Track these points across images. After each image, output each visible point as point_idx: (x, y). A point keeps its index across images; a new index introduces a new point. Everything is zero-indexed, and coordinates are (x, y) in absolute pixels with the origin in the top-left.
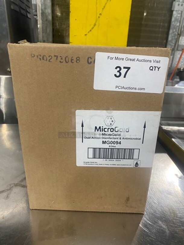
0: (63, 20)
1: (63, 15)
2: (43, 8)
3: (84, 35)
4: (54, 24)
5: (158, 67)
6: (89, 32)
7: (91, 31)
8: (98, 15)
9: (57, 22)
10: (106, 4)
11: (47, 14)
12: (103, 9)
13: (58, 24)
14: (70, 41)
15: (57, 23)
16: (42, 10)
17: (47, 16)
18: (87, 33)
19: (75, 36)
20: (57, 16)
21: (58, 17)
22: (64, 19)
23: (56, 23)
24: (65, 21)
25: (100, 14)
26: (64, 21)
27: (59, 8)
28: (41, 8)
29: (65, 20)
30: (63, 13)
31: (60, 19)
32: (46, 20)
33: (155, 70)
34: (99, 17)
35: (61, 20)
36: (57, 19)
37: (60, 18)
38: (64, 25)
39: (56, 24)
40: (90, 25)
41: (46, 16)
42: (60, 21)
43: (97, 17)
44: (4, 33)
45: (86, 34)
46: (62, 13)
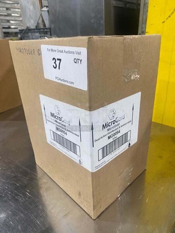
3: (162, 22)
5: (80, 60)
6: (167, 18)
7: (170, 16)
14: (146, 31)
18: (165, 20)
19: (152, 24)
33: (78, 63)
40: (170, 10)
44: (101, 29)
45: (163, 21)
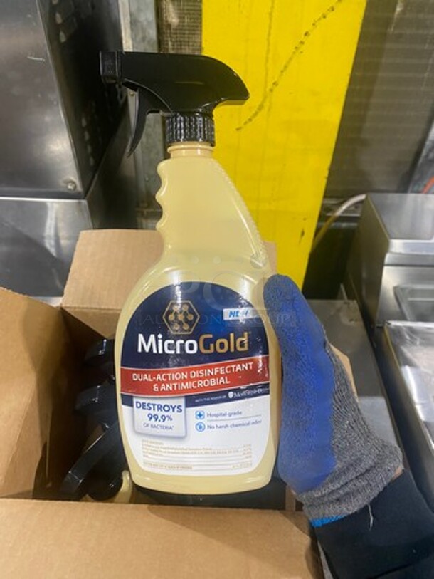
0: (184, 34)
1: (184, 22)
2: (134, 9)
3: (235, 129)
4: (162, 47)
6: (246, 123)
7: (250, 120)
8: (270, 85)
9: (169, 39)
10: (291, 59)
11: (145, 23)
12: (282, 71)
13: (173, 45)
15: (170, 43)
16: (131, 15)
17: (144, 30)
18: (242, 125)
20: (169, 26)
21: (172, 27)
22: (187, 32)
23: (167, 41)
24: (189, 38)
25: (274, 83)
26: (186, 36)
27: (174, 5)
28: (128, 11)
29: (189, 34)
30: (184, 18)
31: (176, 34)
32: (144, 39)
34: (271, 90)
35: (180, 33)
36: (170, 33)
37: (176, 30)
38: (187, 47)
39: (167, 44)
41: (142, 29)
42: (177, 37)
43: (268, 90)
45: (239, 127)
46: (181, 18)
